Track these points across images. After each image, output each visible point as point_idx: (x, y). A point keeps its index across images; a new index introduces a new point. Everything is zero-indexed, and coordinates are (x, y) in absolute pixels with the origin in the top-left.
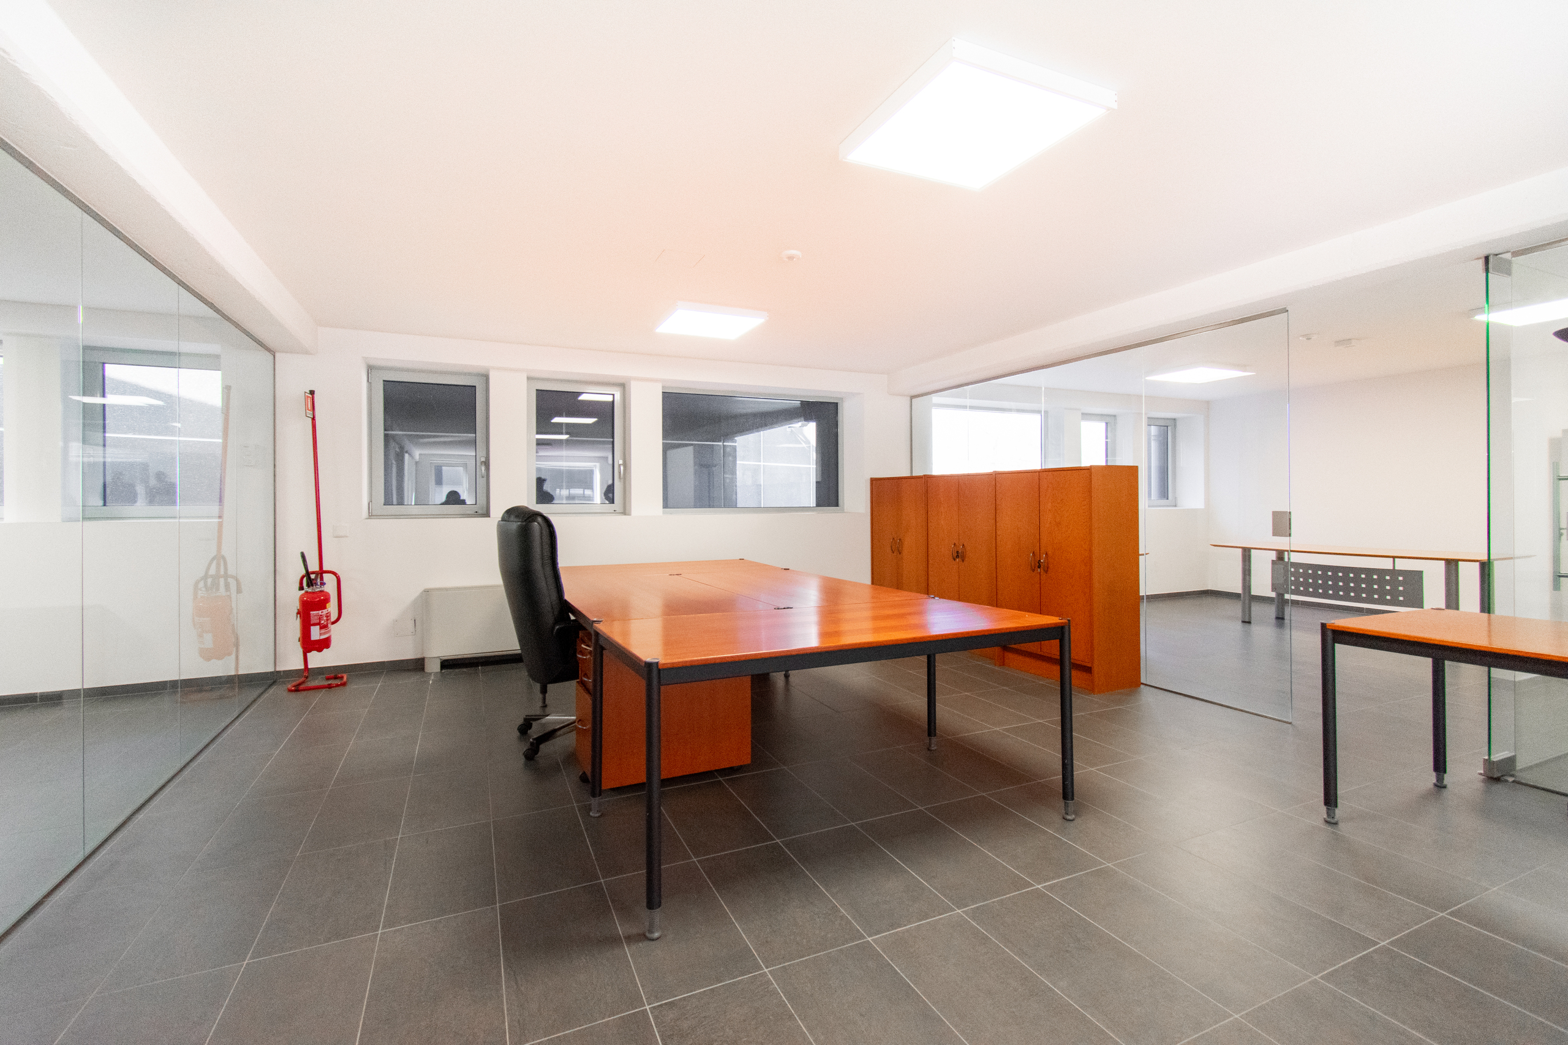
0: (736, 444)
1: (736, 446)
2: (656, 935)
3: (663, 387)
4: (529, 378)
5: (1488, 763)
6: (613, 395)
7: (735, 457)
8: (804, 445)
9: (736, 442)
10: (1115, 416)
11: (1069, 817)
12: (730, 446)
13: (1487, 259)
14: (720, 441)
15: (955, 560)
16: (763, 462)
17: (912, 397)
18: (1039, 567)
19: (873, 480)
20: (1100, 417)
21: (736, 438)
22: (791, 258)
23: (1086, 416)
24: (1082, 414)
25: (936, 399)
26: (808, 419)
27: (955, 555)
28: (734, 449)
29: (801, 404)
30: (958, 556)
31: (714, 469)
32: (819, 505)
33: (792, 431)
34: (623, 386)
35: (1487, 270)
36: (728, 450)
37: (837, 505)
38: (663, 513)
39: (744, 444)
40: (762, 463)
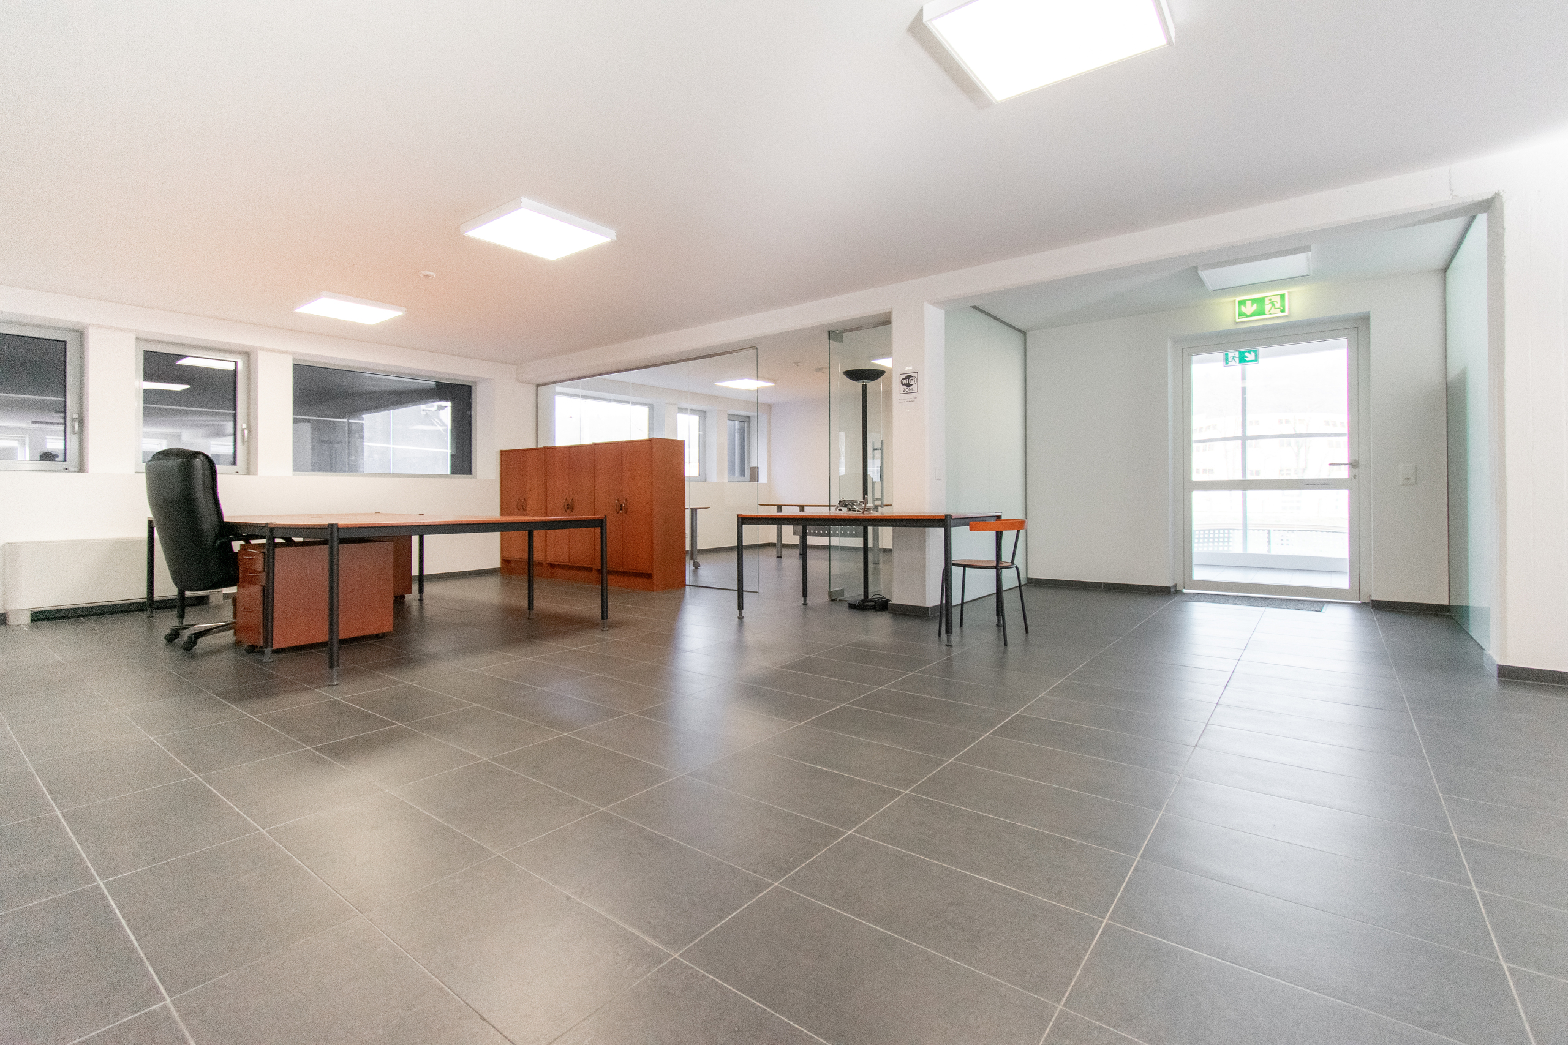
0: (363, 422)
1: (363, 424)
2: (336, 683)
3: (294, 359)
4: (138, 339)
5: (830, 593)
6: (236, 362)
7: (362, 437)
8: (441, 428)
9: (363, 420)
10: (705, 412)
11: (605, 629)
12: (356, 423)
13: (829, 332)
14: (343, 418)
15: (566, 511)
16: (393, 444)
17: (538, 385)
18: (621, 509)
19: (502, 452)
20: (693, 411)
21: (363, 416)
22: (427, 276)
23: (681, 410)
24: (679, 408)
25: (558, 388)
26: (443, 398)
27: (566, 507)
28: (361, 426)
29: (436, 385)
30: (568, 508)
31: (336, 446)
32: (453, 473)
33: (427, 414)
34: (248, 355)
35: (829, 339)
36: (353, 427)
37: (471, 474)
38: (294, 475)
39: (371, 421)
40: (391, 446)
